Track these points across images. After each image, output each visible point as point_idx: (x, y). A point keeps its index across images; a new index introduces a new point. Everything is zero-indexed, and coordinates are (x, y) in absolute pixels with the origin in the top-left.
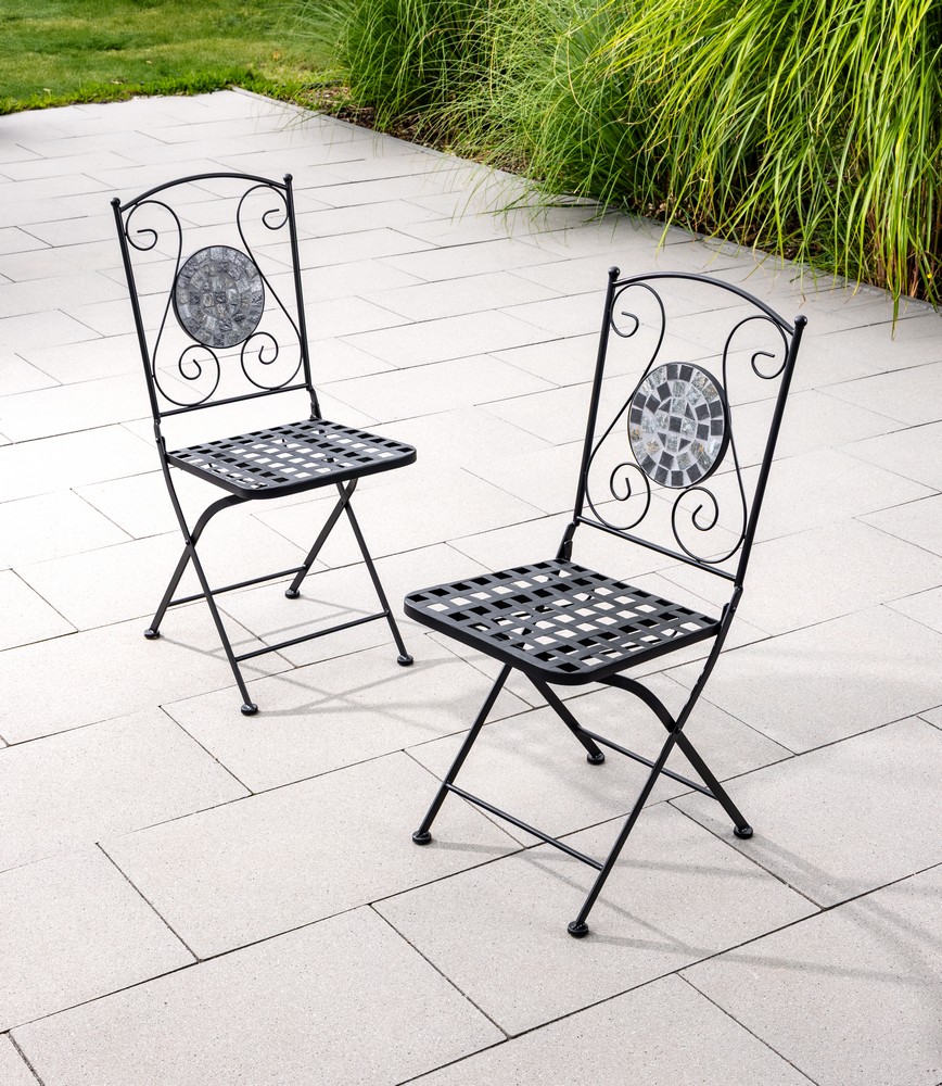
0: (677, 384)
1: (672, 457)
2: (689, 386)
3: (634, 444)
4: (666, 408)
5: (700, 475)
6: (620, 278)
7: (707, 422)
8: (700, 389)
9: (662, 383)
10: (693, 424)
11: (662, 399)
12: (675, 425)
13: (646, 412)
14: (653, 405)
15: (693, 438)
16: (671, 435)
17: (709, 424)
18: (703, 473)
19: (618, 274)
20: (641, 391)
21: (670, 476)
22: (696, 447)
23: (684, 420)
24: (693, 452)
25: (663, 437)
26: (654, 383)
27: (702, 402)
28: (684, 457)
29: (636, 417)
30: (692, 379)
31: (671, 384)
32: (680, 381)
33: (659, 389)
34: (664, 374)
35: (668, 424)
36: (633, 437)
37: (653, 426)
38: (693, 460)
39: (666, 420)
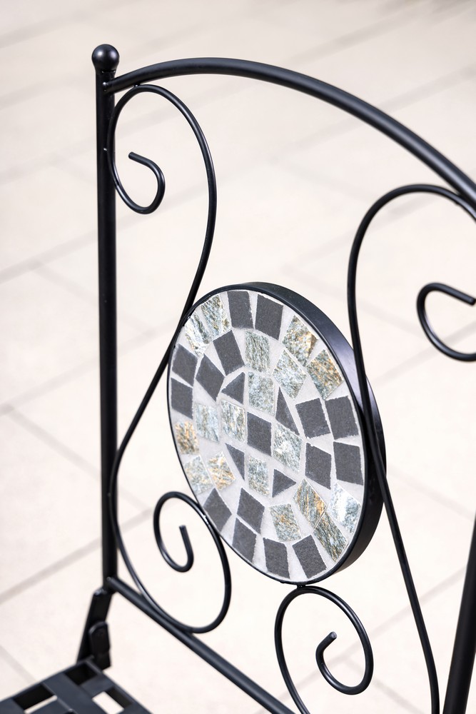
0: (254, 339)
1: (261, 508)
2: (276, 349)
3: (187, 459)
4: (236, 391)
5: (324, 568)
6: (120, 71)
7: (325, 443)
8: (304, 361)
9: (223, 331)
10: (296, 443)
11: (229, 370)
12: (259, 435)
13: (199, 393)
14: (211, 381)
15: (298, 473)
16: (252, 454)
17: (330, 450)
18: (330, 564)
19: (116, 62)
20: (182, 341)
21: (260, 549)
22: (307, 500)
23: (277, 429)
24: (303, 510)
25: (238, 457)
26: (206, 328)
27: (309, 393)
28: (285, 515)
29: (181, 402)
30: (283, 333)
31: (241, 336)
32: (259, 334)
33: (218, 343)
34: (224, 311)
35: (244, 429)
36: (182, 445)
37: (215, 425)
38: (305, 529)
39: (240, 420)
